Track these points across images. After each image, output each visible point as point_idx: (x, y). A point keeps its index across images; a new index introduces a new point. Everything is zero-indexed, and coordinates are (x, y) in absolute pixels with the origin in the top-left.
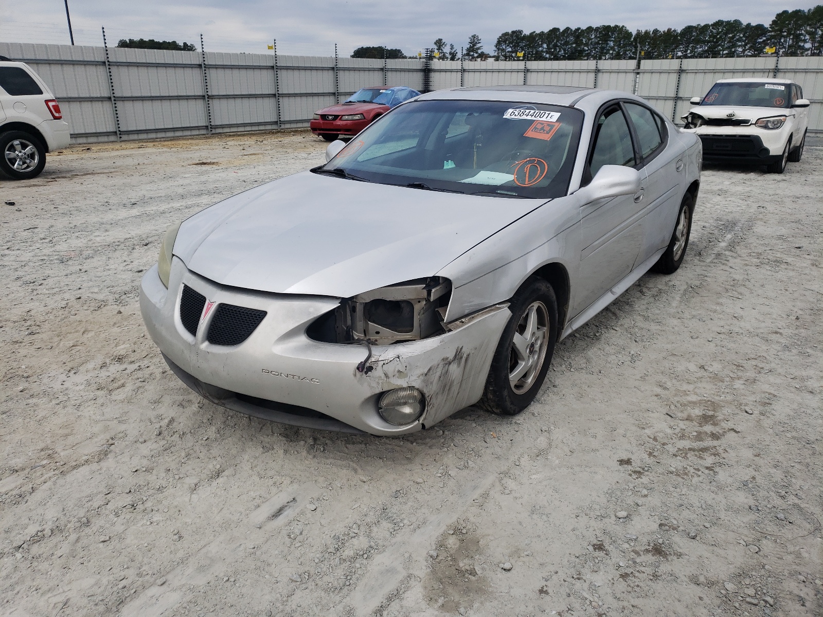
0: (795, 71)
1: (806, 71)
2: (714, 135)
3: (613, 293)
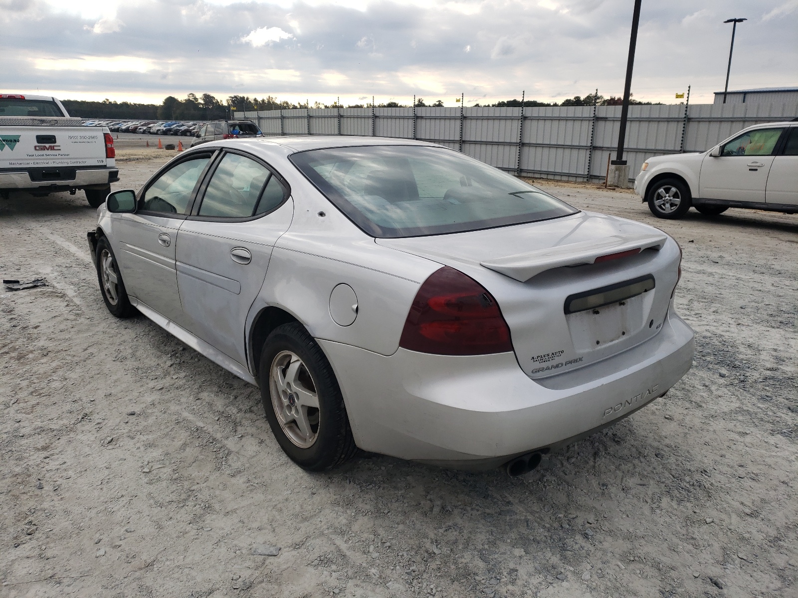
3: (168, 323)
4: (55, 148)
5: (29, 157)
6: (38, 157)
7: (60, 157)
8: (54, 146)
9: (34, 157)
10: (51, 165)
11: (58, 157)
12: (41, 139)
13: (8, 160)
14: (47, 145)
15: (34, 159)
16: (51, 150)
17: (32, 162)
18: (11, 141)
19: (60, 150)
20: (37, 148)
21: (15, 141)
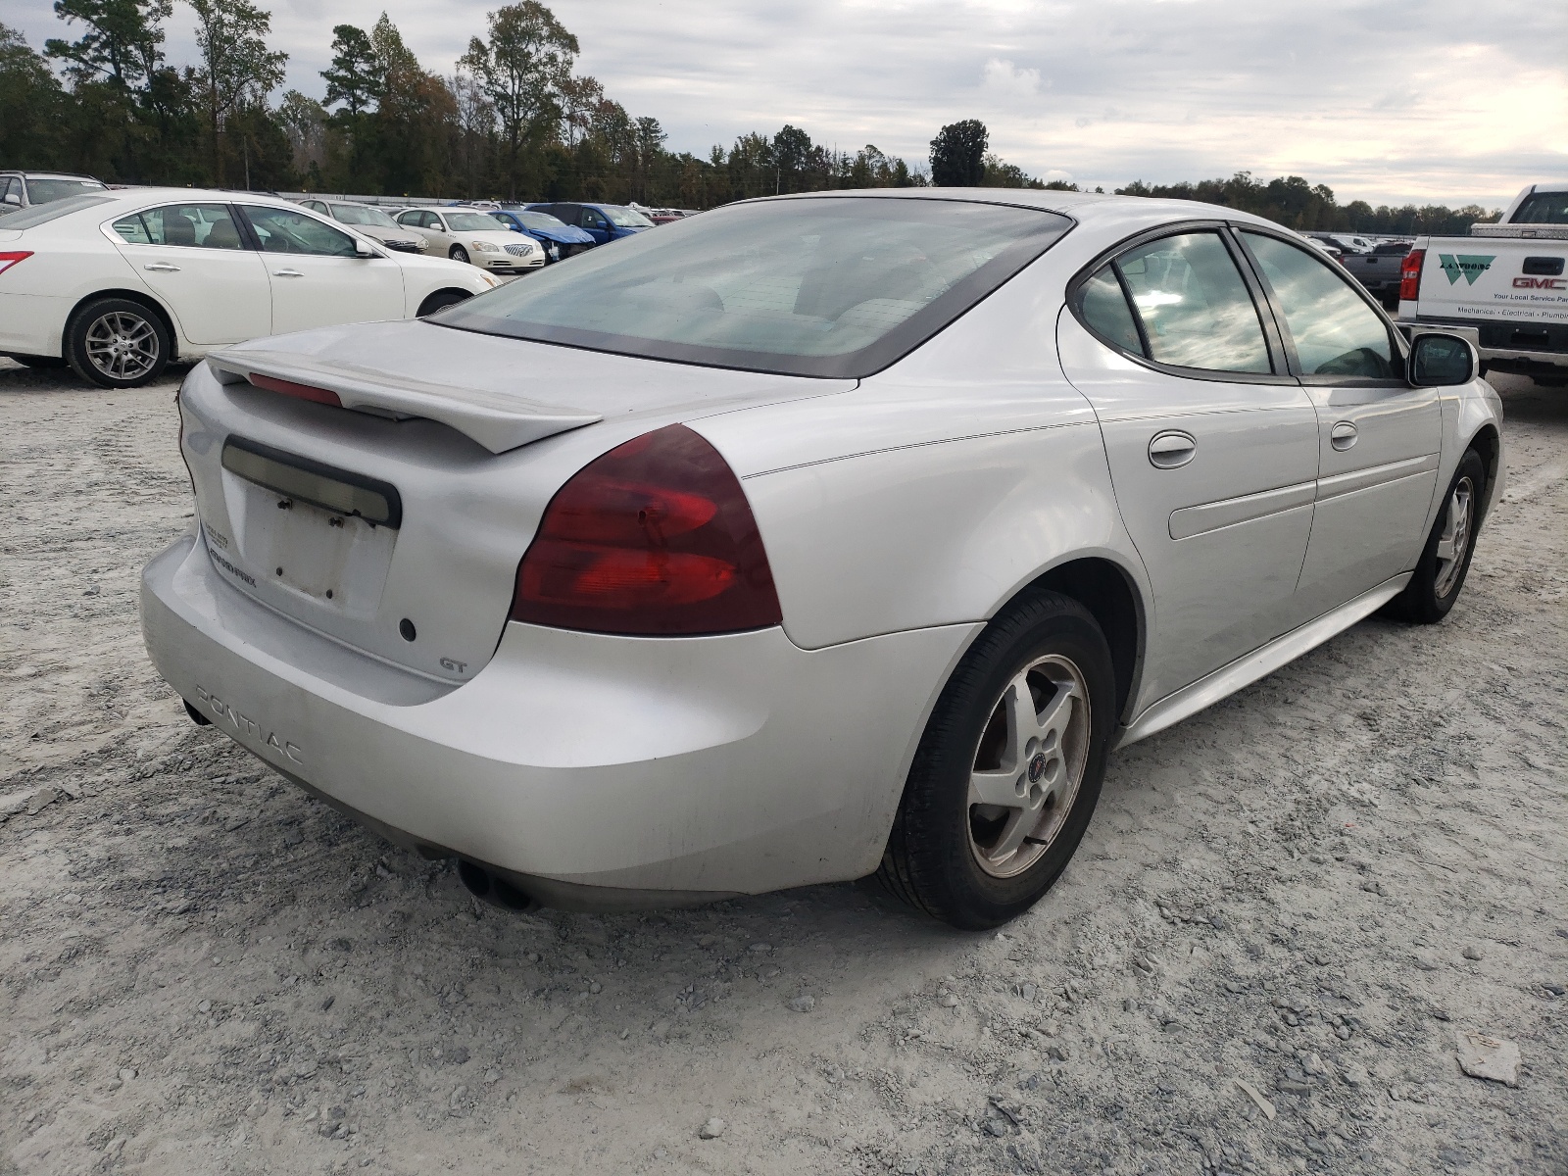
4: (1556, 285)
5: (1498, 300)
6: (1513, 301)
7: (1560, 303)
8: (1553, 281)
9: (1508, 300)
10: (1537, 318)
11: (1555, 303)
12: (1532, 265)
13: (1456, 302)
14: (1540, 278)
15: (1506, 304)
16: (1546, 287)
17: (1501, 309)
18: (1474, 266)
19: (1564, 288)
20: (1519, 283)
21: (1482, 267)
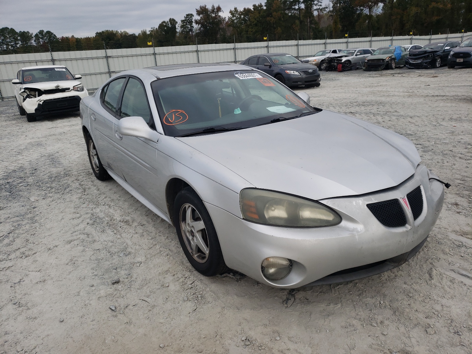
0: (66, 60)
1: (71, 60)
2: (54, 99)
